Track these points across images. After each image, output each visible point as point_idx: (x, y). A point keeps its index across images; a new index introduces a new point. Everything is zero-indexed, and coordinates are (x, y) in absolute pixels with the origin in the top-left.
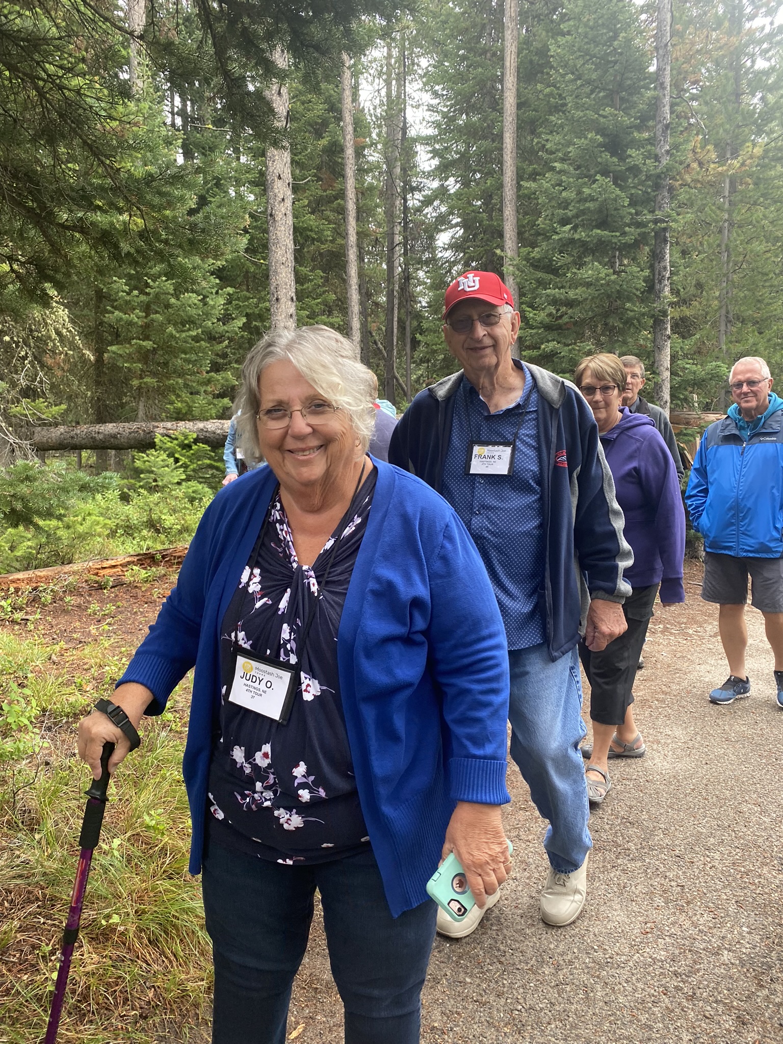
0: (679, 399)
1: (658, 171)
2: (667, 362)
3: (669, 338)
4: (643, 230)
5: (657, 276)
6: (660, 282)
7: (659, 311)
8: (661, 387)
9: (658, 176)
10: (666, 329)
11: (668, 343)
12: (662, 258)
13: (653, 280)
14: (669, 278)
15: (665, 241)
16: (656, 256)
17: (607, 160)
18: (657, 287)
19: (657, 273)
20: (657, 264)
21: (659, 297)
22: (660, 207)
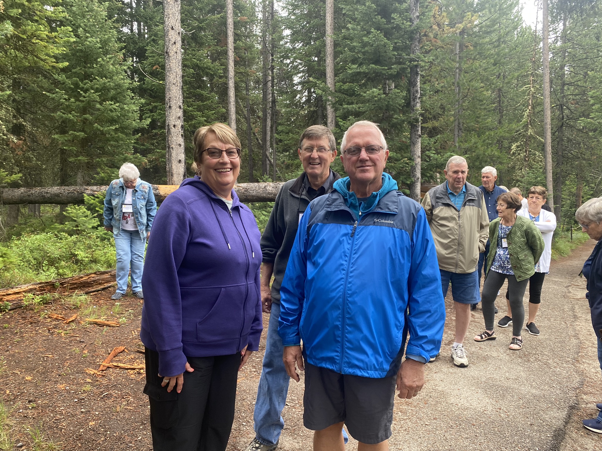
0: (427, 176)
1: (412, 28)
2: (418, 152)
3: (420, 136)
4: (403, 66)
5: (412, 97)
6: (414, 100)
7: (414, 119)
8: (415, 169)
9: (412, 32)
10: (418, 131)
11: (420, 140)
12: (415, 85)
13: (410, 99)
14: (419, 98)
15: (417, 74)
16: (412, 84)
17: (379, 21)
18: (412, 103)
19: (412, 94)
20: (412, 89)
21: (413, 110)
22: (413, 52)
